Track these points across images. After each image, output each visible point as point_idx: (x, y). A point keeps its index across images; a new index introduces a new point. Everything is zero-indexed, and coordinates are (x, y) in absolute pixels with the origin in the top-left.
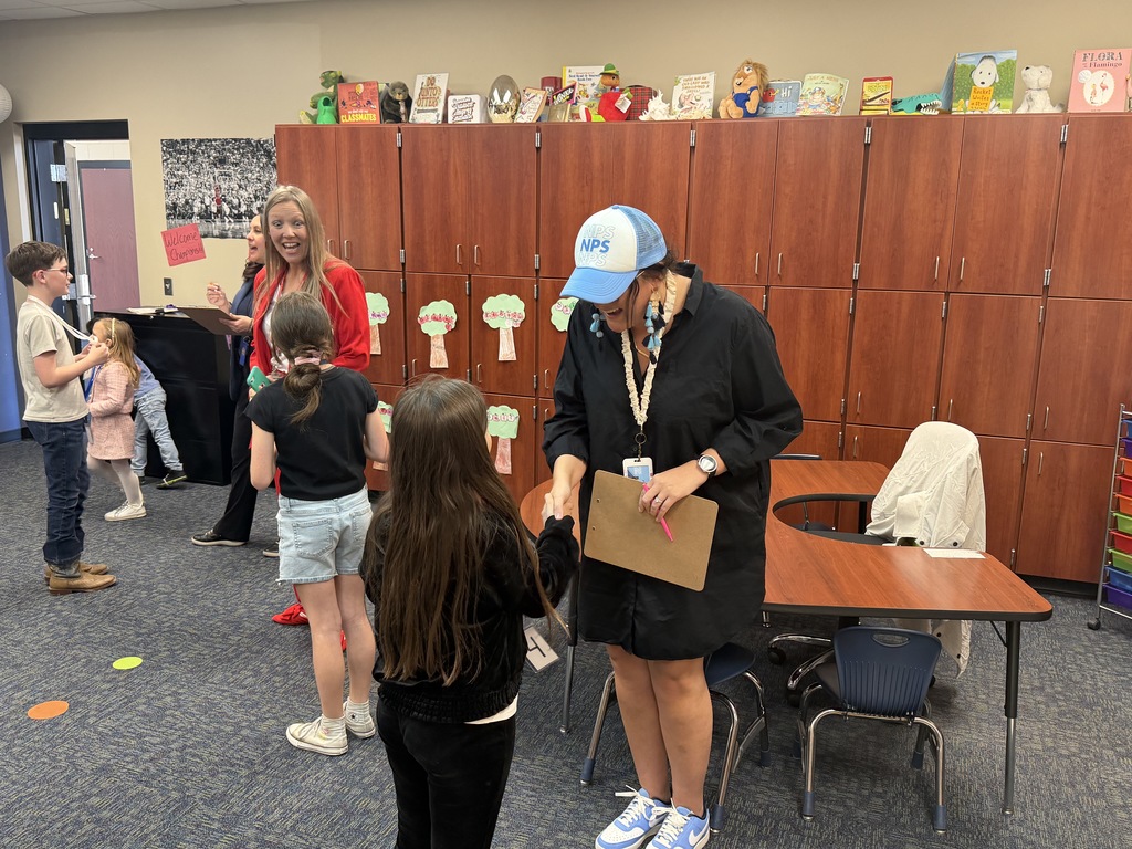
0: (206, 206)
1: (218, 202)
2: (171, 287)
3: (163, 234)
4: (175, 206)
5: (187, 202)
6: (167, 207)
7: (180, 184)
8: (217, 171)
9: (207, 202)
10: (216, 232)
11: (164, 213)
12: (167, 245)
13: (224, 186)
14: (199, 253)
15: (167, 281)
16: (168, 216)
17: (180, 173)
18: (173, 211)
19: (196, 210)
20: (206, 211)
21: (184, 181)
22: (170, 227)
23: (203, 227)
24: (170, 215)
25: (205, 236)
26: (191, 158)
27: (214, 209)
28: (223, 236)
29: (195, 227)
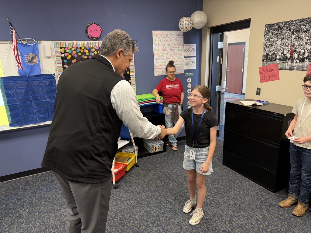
0: (284, 55)
1: (292, 52)
2: (260, 92)
3: (260, 68)
4: (267, 55)
5: (274, 53)
6: (264, 56)
7: (272, 45)
8: (293, 37)
9: (285, 53)
10: (287, 67)
11: (261, 58)
12: (261, 73)
13: (297, 43)
14: (276, 77)
15: (258, 89)
16: (263, 60)
17: (273, 39)
18: (266, 58)
19: (278, 57)
20: (283, 57)
21: (274, 44)
22: (263, 65)
23: (280, 65)
24: (264, 59)
25: (281, 69)
26: (280, 31)
27: (288, 56)
28: (291, 69)
29: (276, 65)
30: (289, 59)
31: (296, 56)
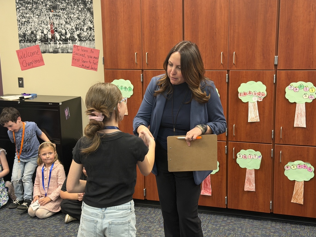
1: (53, 32)
2: (23, 82)
3: (18, 52)
4: (25, 35)
5: (32, 33)
6: (20, 36)
7: (28, 22)
8: (51, 14)
9: (45, 32)
10: (51, 50)
11: (17, 39)
12: (20, 58)
13: (56, 22)
14: (40, 62)
15: (20, 79)
16: (20, 41)
17: (28, 15)
18: (24, 38)
19: (38, 37)
21: (31, 20)
22: (21, 47)
23: (43, 47)
24: (22, 40)
25: (44, 52)
26: (34, 6)
28: (55, 52)
29: (38, 47)
30: (51, 40)
31: (58, 37)
